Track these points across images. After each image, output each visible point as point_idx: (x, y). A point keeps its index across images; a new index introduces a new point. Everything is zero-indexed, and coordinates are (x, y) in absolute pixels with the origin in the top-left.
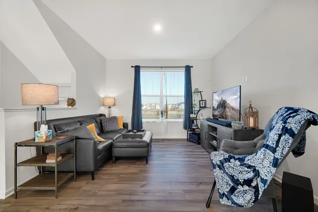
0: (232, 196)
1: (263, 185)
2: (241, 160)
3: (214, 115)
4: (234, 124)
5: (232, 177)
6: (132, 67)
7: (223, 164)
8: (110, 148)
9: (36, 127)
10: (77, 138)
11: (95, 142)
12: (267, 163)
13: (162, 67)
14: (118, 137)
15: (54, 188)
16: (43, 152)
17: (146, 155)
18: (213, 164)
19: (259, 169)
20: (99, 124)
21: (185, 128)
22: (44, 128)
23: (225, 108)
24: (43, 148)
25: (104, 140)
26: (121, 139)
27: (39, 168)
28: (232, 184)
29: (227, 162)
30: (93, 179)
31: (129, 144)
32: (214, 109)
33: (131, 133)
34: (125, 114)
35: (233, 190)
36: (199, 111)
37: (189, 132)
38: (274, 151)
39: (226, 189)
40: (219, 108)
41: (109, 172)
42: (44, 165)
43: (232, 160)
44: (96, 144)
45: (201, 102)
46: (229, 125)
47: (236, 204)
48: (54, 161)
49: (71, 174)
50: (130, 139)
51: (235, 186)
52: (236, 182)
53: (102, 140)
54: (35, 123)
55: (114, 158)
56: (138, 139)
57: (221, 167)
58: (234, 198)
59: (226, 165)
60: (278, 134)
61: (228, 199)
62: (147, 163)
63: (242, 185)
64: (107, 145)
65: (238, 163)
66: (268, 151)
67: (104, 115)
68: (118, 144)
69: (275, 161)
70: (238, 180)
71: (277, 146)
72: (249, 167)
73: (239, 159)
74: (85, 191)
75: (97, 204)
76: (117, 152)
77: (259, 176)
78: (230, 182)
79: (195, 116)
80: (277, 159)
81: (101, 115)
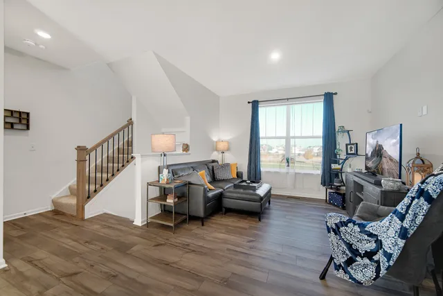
0: (349, 269)
1: (386, 259)
2: (362, 226)
3: (367, 168)
4: (386, 182)
5: (350, 246)
6: (249, 103)
7: (339, 228)
8: (220, 197)
9: (160, 170)
10: (190, 183)
11: (205, 189)
12: (392, 232)
13: (288, 99)
14: (229, 187)
15: (172, 225)
16: (164, 193)
17: (259, 210)
18: (328, 227)
19: (382, 239)
20: (211, 172)
21: (324, 183)
22: (165, 171)
23: (381, 157)
24: (164, 188)
25: (213, 188)
26: (232, 189)
27: (161, 205)
28: (350, 255)
29: (343, 226)
30: (203, 225)
31: (239, 195)
32: (367, 159)
33: (244, 184)
34: (240, 161)
35: (350, 262)
36: (345, 160)
37: (329, 190)
38: (402, 218)
39: (341, 260)
40: (374, 156)
41: (218, 222)
42: (165, 203)
43: (350, 225)
44: (205, 191)
45: (349, 147)
46: (378, 184)
47: (354, 279)
48: (172, 201)
49: (184, 217)
50: (242, 191)
51: (354, 257)
52: (355, 252)
53: (212, 187)
54: (159, 167)
55: (224, 210)
56: (252, 192)
57: (336, 231)
58: (352, 272)
59: (342, 229)
60: (412, 197)
61: (345, 273)
62: (260, 220)
63: (362, 258)
64: (218, 193)
65: (357, 229)
66: (395, 218)
67: (217, 162)
68: (228, 194)
69: (403, 231)
70: (357, 250)
71: (407, 212)
72: (370, 235)
73: (360, 225)
74: (196, 234)
75: (205, 246)
76: (227, 203)
77: (381, 247)
78: (347, 252)
79: (340, 167)
80: (406, 229)
81: (214, 161)
